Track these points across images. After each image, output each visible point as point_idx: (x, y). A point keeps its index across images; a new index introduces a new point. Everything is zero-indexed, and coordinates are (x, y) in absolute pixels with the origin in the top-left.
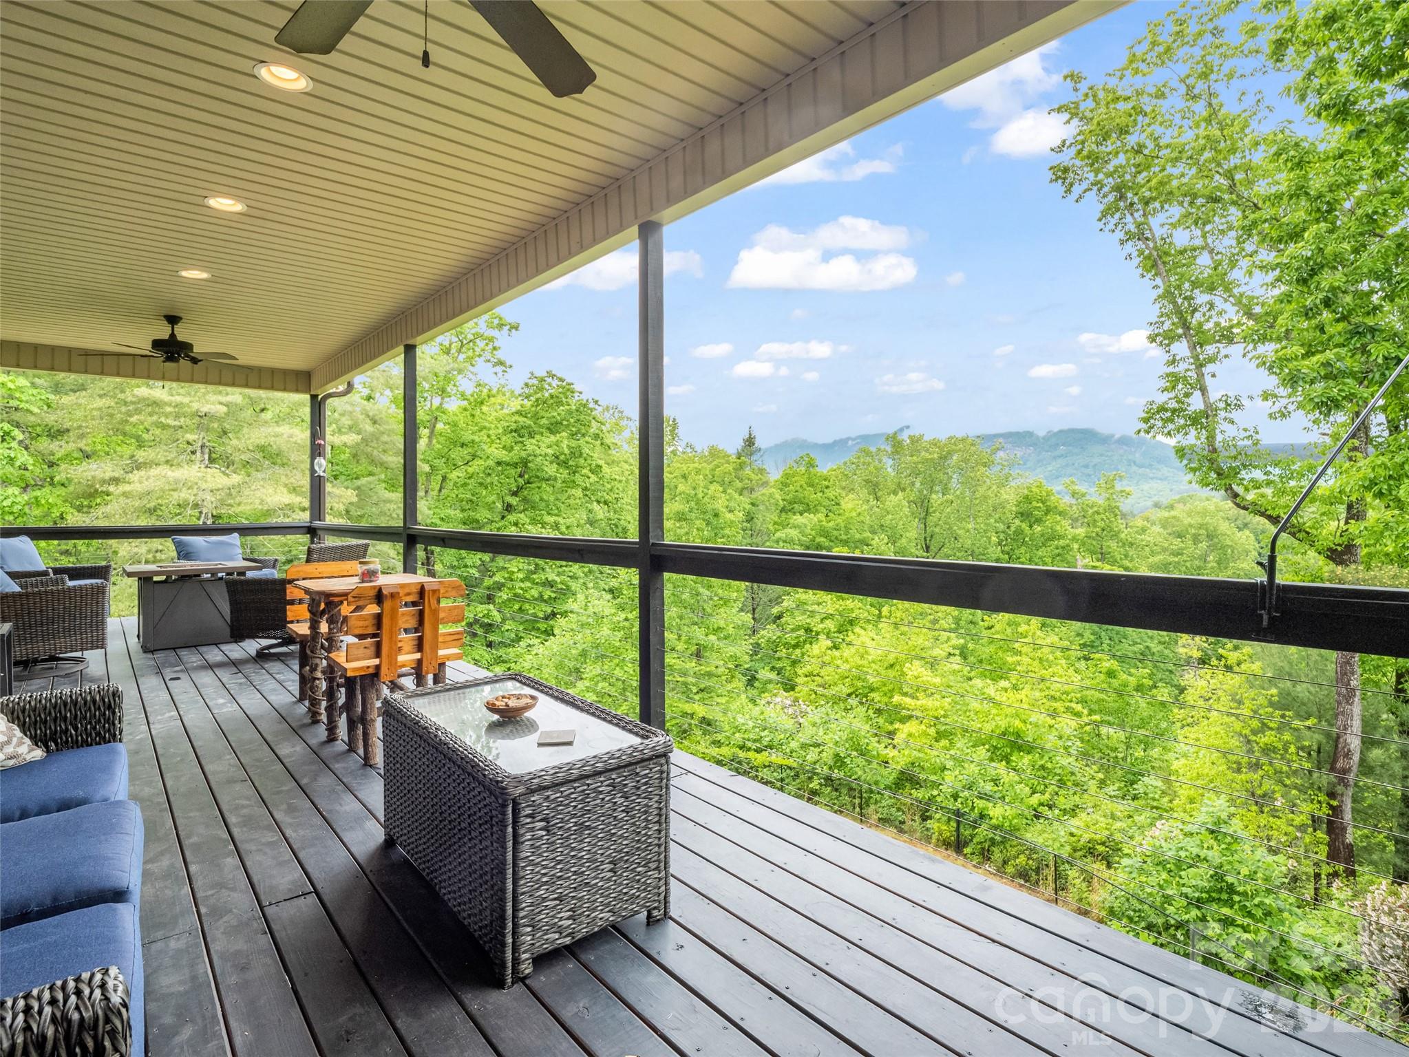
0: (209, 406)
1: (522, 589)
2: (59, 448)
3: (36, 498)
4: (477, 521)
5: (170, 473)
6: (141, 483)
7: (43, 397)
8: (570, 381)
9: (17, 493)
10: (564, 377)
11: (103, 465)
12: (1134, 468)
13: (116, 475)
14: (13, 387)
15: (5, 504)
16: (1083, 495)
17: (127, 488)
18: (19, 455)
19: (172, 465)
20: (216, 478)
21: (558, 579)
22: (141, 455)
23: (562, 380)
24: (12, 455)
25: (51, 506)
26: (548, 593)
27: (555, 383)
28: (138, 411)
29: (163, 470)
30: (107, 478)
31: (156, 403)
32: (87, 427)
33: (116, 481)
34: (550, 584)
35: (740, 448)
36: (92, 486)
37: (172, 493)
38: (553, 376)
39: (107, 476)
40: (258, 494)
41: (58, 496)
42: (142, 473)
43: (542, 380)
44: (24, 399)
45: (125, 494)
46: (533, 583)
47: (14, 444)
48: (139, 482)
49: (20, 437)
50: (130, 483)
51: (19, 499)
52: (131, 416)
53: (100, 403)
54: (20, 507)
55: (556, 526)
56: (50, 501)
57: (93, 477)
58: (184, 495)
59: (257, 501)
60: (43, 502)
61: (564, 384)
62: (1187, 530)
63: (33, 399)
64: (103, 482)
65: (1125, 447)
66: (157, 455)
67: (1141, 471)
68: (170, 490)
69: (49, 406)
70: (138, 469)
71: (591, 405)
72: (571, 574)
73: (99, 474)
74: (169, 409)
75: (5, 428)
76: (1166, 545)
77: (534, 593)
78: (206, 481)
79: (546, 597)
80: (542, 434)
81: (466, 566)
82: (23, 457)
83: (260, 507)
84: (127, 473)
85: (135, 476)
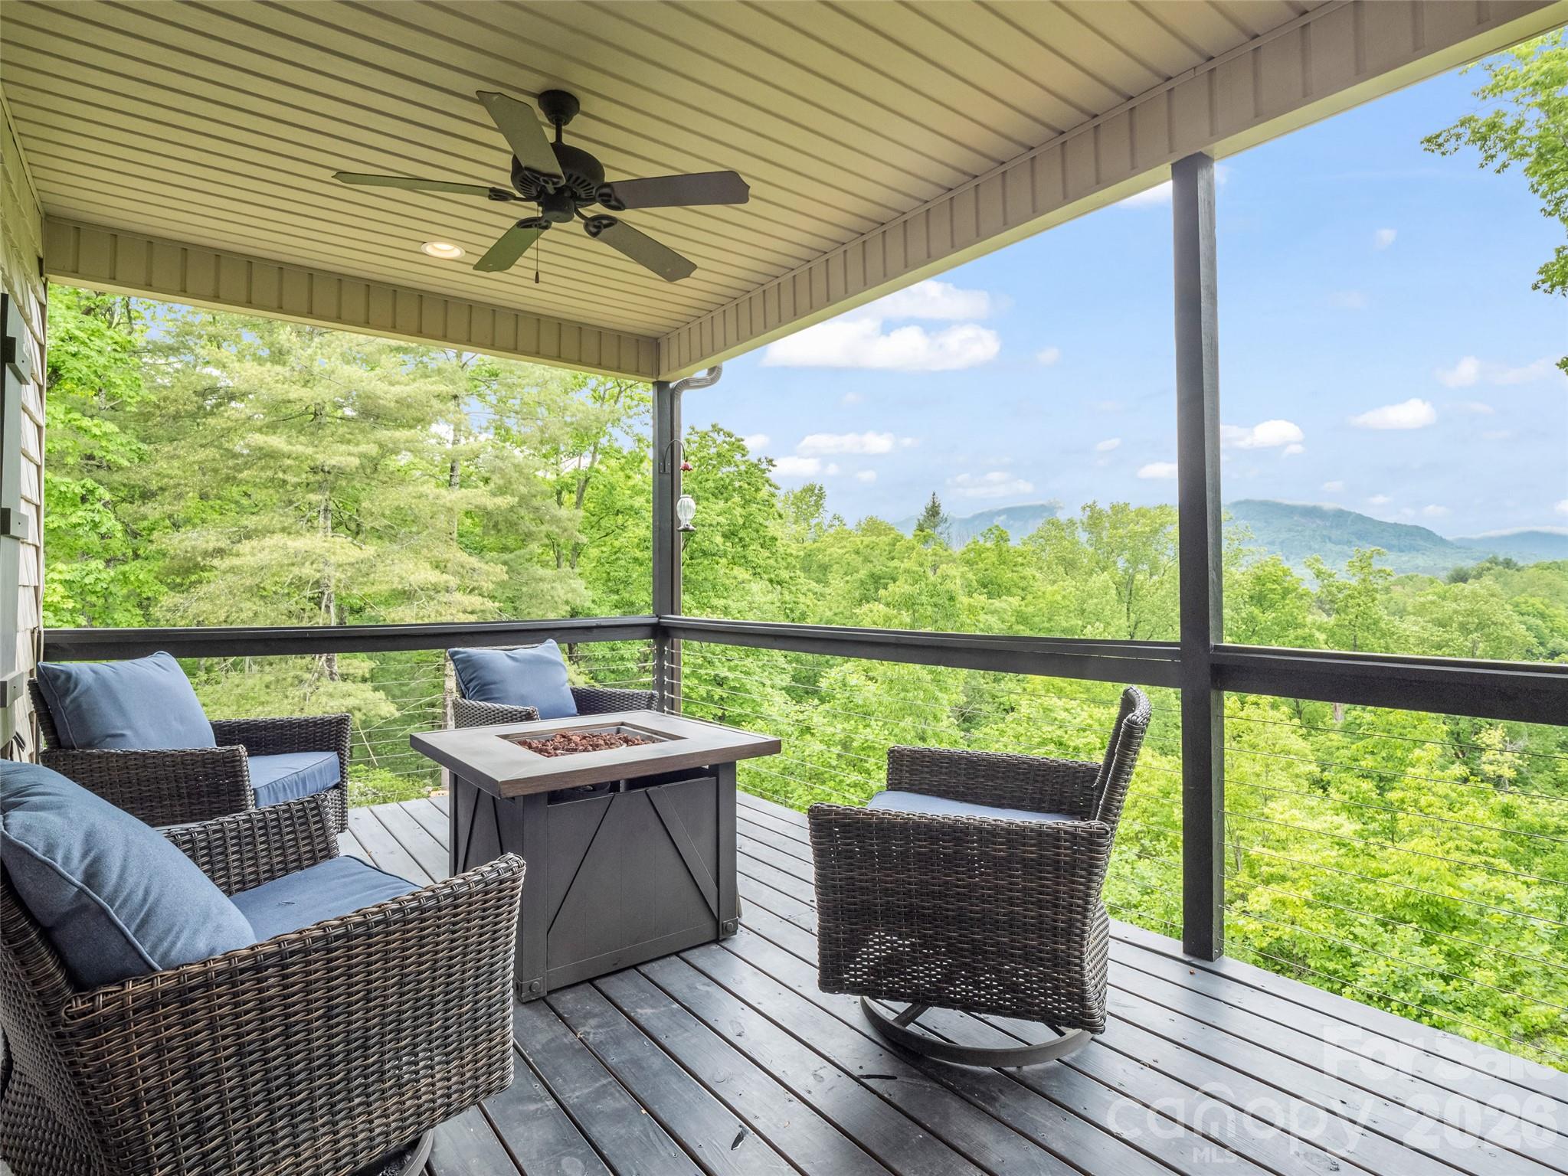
0: (338, 458)
1: (688, 687)
2: (153, 511)
3: (124, 574)
4: (632, 604)
5: (289, 543)
6: (253, 555)
7: (134, 448)
8: (739, 437)
9: (101, 567)
10: (733, 431)
11: (205, 533)
12: (1329, 545)
13: (222, 545)
14: (98, 433)
15: (87, 581)
16: (1330, 576)
17: (236, 561)
18: (105, 519)
19: (289, 533)
20: (344, 549)
21: (731, 675)
22: (250, 522)
23: (730, 435)
24: (97, 519)
25: (142, 584)
26: (718, 692)
27: (720, 438)
28: (247, 465)
29: (279, 539)
30: (210, 549)
31: (272, 455)
32: (186, 485)
33: (220, 552)
34: (720, 682)
35: (922, 518)
36: (190, 559)
37: (290, 568)
38: (719, 431)
39: (211, 546)
40: (397, 569)
41: (150, 571)
42: (254, 543)
43: (704, 436)
44: (111, 448)
45: (232, 570)
46: (699, 678)
47: (98, 506)
48: (251, 554)
49: (107, 496)
50: (238, 555)
51: (103, 575)
52: (241, 471)
53: (202, 454)
54: (105, 586)
55: (726, 610)
56: (141, 577)
57: (193, 548)
58: (308, 571)
59: (396, 580)
60: (132, 578)
61: (733, 439)
62: (1451, 618)
63: (122, 449)
64: (206, 554)
65: (1318, 521)
66: (271, 521)
67: (1338, 548)
68: (288, 565)
69: (141, 459)
70: (248, 537)
71: (764, 466)
72: (744, 669)
73: (202, 545)
74: (289, 462)
75: (88, 485)
76: (1426, 636)
77: (702, 691)
78: (334, 553)
79: (716, 697)
80: (707, 499)
81: (622, 659)
82: (109, 523)
83: (400, 587)
84: (233, 543)
85: (246, 546)
